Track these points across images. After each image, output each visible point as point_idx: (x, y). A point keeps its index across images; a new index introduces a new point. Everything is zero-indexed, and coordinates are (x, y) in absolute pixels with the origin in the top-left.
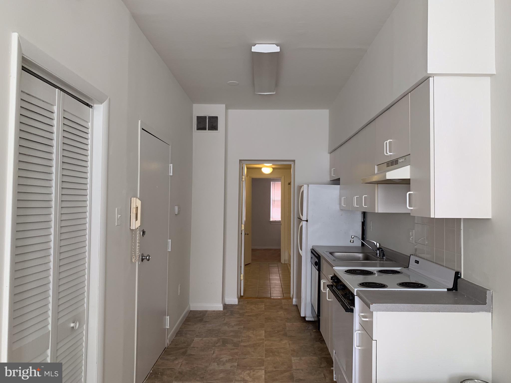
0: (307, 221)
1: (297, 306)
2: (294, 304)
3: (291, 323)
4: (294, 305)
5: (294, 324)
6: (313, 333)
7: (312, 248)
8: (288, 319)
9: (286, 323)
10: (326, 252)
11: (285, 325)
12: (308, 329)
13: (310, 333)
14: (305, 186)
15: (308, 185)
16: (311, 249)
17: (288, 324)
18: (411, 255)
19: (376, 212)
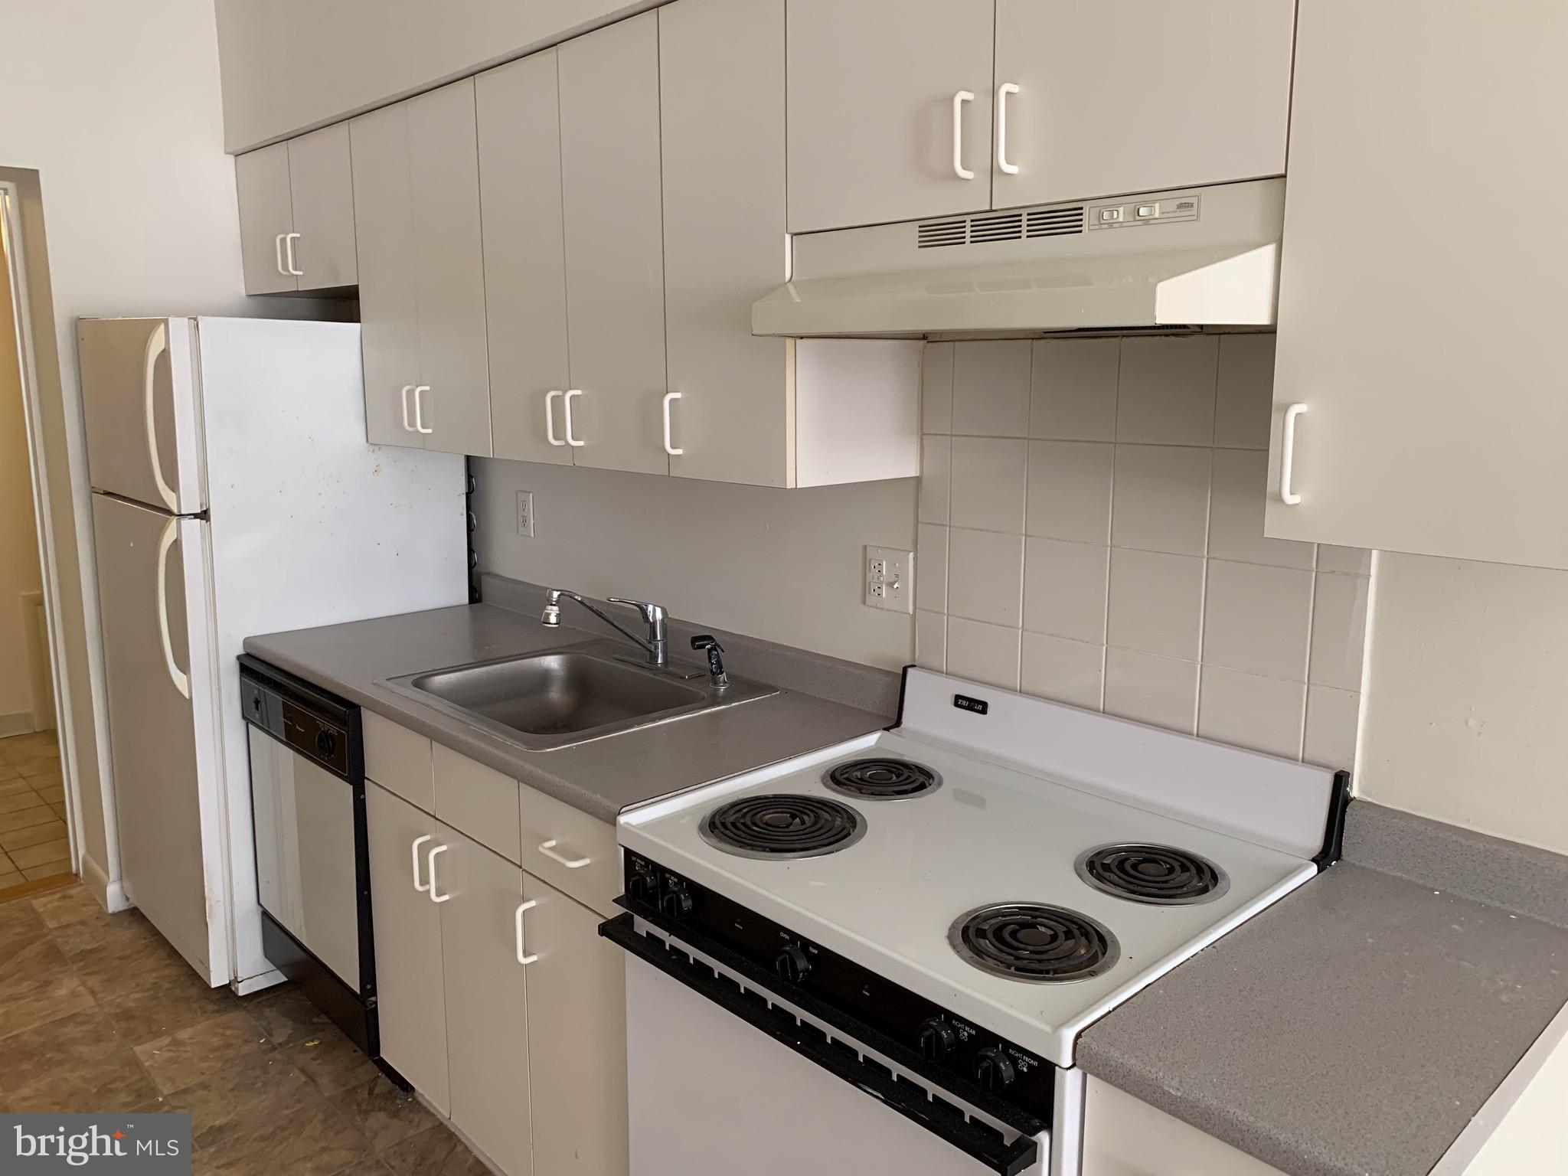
0: (204, 515)
1: (134, 914)
2: (116, 910)
3: (166, 1040)
4: (113, 914)
5: (184, 1034)
6: (314, 1059)
7: (242, 652)
8: (127, 1015)
9: (137, 1049)
10: (388, 683)
11: (134, 1063)
12: (274, 1049)
13: (303, 1070)
14: (179, 326)
15: (195, 319)
16: (239, 658)
17: (151, 1052)
18: (909, 670)
19: (790, 485)
